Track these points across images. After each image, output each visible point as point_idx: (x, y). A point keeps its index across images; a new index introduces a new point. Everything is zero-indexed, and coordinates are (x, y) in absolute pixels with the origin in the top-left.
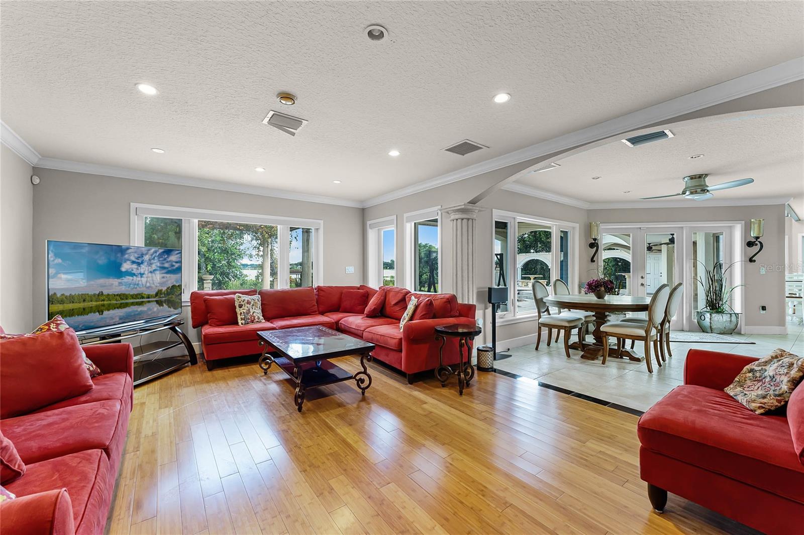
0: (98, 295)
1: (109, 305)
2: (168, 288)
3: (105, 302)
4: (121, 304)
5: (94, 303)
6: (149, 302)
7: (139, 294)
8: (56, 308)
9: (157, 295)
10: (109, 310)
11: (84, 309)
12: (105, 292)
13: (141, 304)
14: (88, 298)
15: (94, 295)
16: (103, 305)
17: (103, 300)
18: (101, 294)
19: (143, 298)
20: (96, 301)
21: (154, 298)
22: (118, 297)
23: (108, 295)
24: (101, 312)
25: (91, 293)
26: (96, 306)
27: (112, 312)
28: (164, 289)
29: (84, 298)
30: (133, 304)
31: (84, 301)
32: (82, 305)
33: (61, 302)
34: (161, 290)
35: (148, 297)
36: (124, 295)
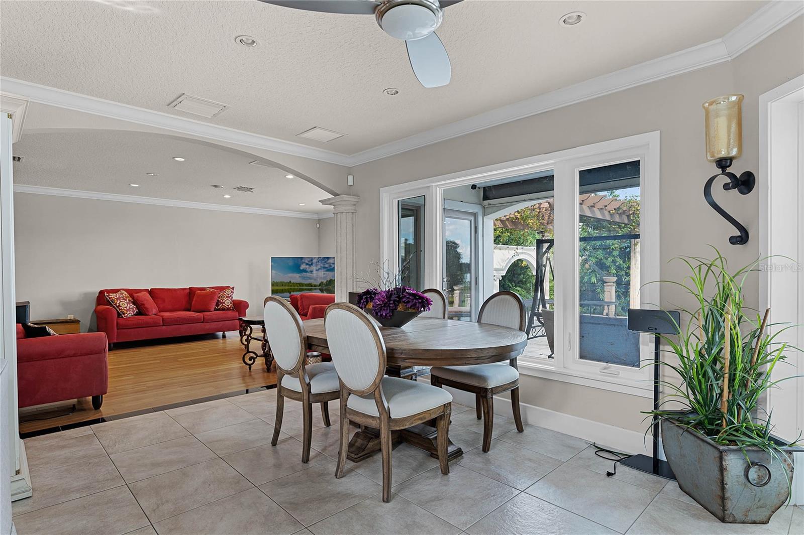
0: (289, 283)
2: (327, 281)
3: (292, 287)
4: (300, 289)
5: (287, 287)
6: (315, 289)
7: (310, 284)
9: (320, 285)
10: (293, 292)
11: (282, 290)
12: (292, 282)
13: (310, 290)
14: (284, 284)
15: (287, 283)
16: (291, 289)
17: (291, 286)
18: (290, 282)
19: (312, 286)
20: (288, 286)
21: (319, 287)
22: (298, 285)
23: (294, 283)
25: (286, 281)
26: (288, 289)
28: (325, 281)
30: (306, 289)
31: (282, 285)
33: (276, 285)
34: (323, 282)
35: (315, 286)
36: (301, 283)
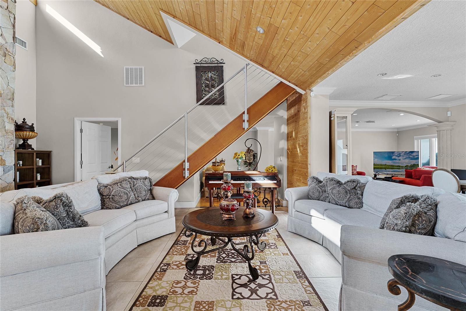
0: (385, 165)
1: (388, 168)
2: (411, 165)
3: (387, 167)
4: (392, 168)
5: (384, 167)
6: (402, 169)
7: (399, 166)
8: (375, 167)
9: (406, 167)
11: (381, 168)
12: (387, 164)
13: (399, 169)
15: (384, 165)
16: (386, 167)
18: (386, 164)
19: (400, 167)
22: (391, 166)
23: (388, 165)
24: (386, 169)
25: (383, 164)
27: (389, 170)
28: (409, 165)
29: (381, 165)
30: (396, 168)
32: (381, 167)
33: (376, 165)
34: (408, 165)
35: (402, 167)
36: (393, 165)
